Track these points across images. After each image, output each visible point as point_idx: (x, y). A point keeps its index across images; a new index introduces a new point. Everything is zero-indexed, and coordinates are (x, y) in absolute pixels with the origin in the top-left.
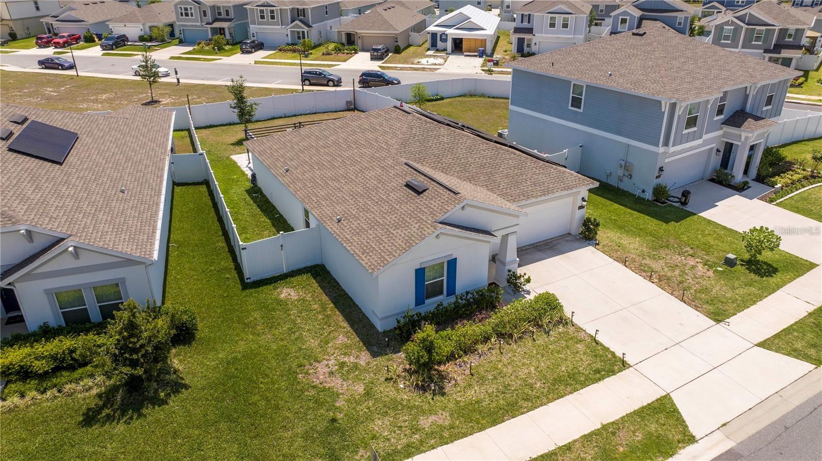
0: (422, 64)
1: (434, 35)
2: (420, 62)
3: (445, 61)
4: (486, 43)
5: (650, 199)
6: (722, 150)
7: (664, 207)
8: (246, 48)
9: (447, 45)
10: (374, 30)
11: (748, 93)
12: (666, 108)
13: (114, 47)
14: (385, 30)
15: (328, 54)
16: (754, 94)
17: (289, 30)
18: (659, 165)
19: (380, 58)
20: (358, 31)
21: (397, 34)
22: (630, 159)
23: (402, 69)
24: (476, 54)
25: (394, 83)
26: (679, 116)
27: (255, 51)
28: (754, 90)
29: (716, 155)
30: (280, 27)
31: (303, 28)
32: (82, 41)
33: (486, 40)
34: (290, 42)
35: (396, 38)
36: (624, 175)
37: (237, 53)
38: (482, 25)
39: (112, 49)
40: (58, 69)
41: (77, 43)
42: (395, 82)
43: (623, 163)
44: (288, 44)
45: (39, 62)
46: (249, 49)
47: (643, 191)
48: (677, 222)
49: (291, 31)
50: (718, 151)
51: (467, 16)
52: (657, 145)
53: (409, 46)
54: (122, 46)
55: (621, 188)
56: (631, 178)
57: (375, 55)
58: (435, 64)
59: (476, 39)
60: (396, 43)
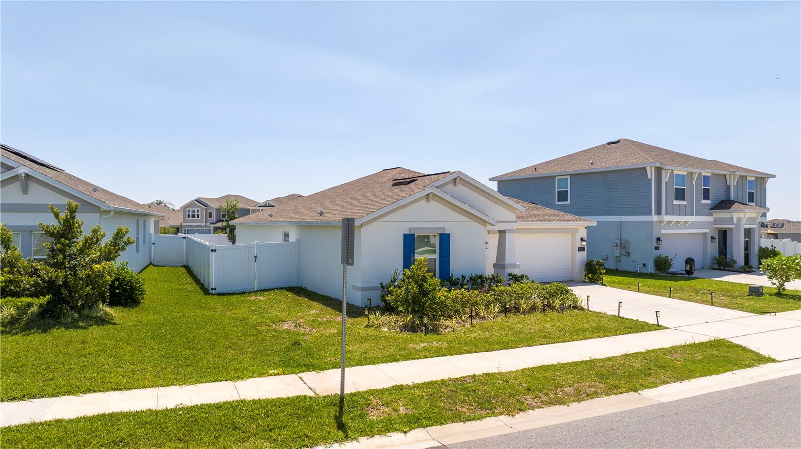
5: (653, 272)
6: (717, 237)
11: (728, 184)
12: (651, 175)
16: (735, 185)
18: (656, 236)
22: (625, 237)
26: (666, 183)
28: (734, 181)
29: (712, 242)
36: (621, 255)
43: (618, 242)
47: (644, 266)
50: (713, 238)
52: (650, 214)
55: (620, 270)
56: (629, 255)
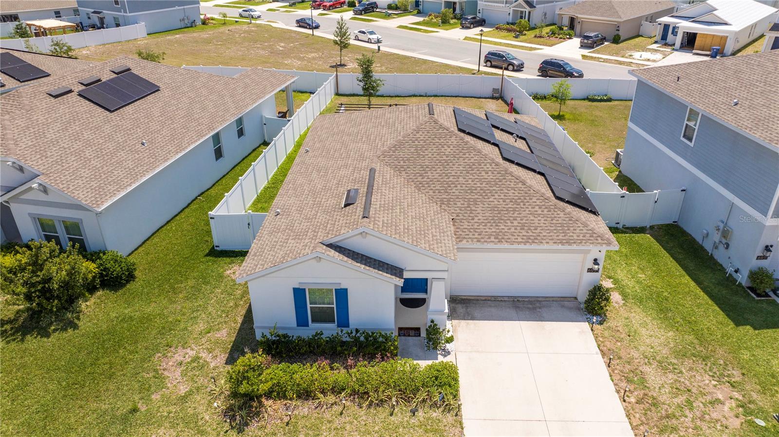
0: (633, 59)
1: (666, 27)
2: (632, 56)
3: (663, 58)
4: (726, 41)
5: (744, 284)
7: (758, 302)
8: (465, 24)
9: (675, 39)
10: (596, 15)
13: (363, 12)
14: (608, 17)
15: (541, 37)
17: (512, 9)
19: (590, 47)
20: (579, 16)
21: (620, 22)
22: (731, 223)
23: (606, 61)
24: (708, 53)
25: (574, 75)
27: (474, 27)
30: (504, 5)
31: (525, 8)
32: (346, 5)
33: (727, 37)
34: (511, 21)
35: (618, 27)
36: (721, 242)
37: (457, 27)
38: (727, 20)
39: (361, 14)
40: (306, 28)
41: (341, 7)
42: (576, 74)
43: (722, 226)
44: (508, 24)
45: (297, 21)
46: (468, 25)
47: (736, 271)
48: (755, 329)
49: (513, 10)
51: (713, 7)
52: (764, 214)
53: (638, 36)
54: (371, 12)
55: (715, 257)
56: (727, 248)
57: (585, 43)
58: (649, 60)
59: (714, 35)
60: (617, 32)
